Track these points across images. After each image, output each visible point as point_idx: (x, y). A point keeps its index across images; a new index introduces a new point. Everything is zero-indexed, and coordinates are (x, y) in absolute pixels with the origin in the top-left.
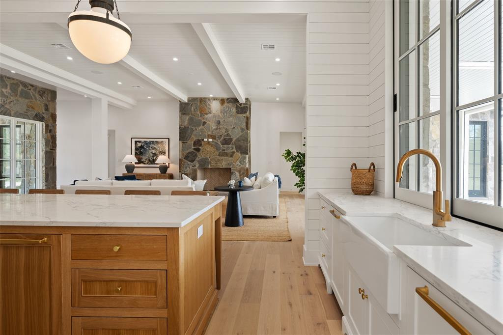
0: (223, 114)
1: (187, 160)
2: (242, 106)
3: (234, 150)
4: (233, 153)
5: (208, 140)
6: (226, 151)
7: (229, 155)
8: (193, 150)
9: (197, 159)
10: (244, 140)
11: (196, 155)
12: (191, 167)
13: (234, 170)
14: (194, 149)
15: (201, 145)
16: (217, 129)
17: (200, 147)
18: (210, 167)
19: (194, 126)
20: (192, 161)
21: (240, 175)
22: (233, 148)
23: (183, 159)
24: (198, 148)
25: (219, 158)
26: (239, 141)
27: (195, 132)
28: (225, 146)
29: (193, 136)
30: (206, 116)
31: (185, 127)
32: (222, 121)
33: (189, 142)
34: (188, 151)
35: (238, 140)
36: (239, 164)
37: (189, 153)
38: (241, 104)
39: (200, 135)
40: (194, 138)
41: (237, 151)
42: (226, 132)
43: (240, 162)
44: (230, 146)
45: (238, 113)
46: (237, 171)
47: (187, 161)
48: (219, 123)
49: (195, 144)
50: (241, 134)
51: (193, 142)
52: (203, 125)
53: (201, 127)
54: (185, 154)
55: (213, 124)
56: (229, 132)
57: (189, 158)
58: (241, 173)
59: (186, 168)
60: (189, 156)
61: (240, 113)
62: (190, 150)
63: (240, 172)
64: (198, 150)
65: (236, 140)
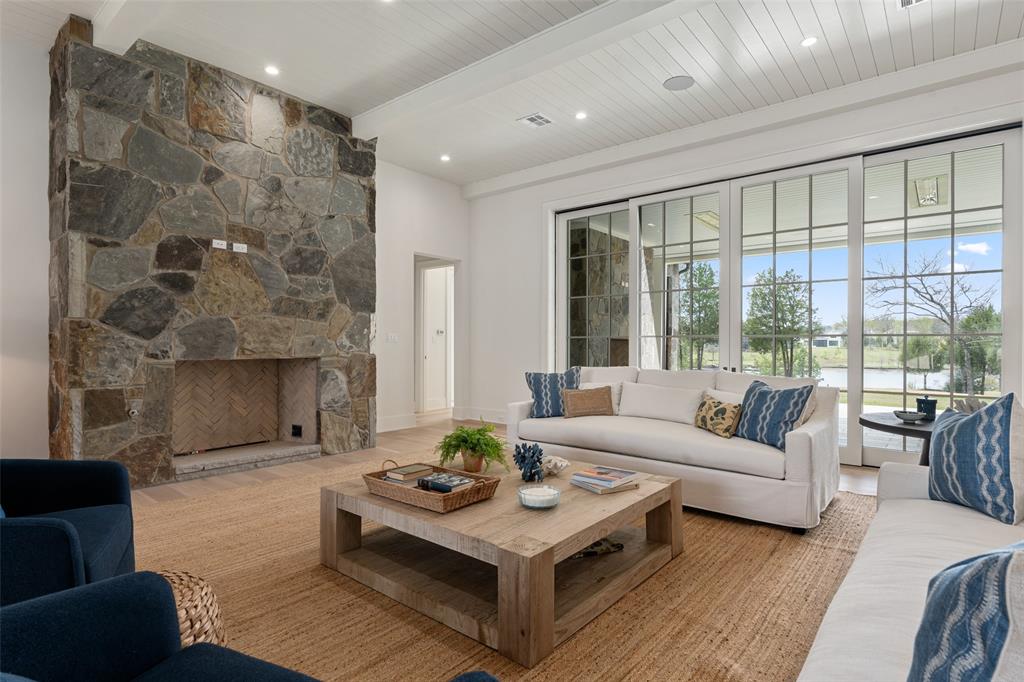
0: (291, 157)
1: (117, 325)
2: (359, 148)
3: (332, 294)
4: (328, 304)
5: (230, 246)
6: (301, 298)
7: (315, 313)
8: (155, 285)
9: (177, 322)
10: (362, 265)
11: (170, 306)
12: (141, 357)
13: (332, 362)
14: (162, 279)
15: (195, 264)
16: (268, 208)
17: (192, 274)
18: (235, 357)
19: (162, 177)
20: (151, 332)
21: (350, 382)
22: (326, 288)
23: (95, 322)
24: (185, 276)
25: (277, 320)
26: (348, 264)
27: (164, 205)
28: (302, 278)
29: (152, 219)
30: (222, 148)
31: (106, 173)
32: (288, 182)
33: (129, 245)
34: (124, 287)
35: (345, 261)
36: (347, 343)
37: (133, 294)
38: (354, 141)
39: (194, 220)
40: (160, 229)
41: (343, 301)
42: (302, 227)
43: (350, 337)
44: (318, 279)
45: (344, 167)
46: (340, 369)
47: (116, 333)
48: (276, 187)
49: (164, 254)
50: (352, 242)
51: (153, 248)
52: (208, 181)
53: (197, 187)
54: (107, 300)
55: (253, 186)
56: (314, 229)
57: (134, 320)
58: (354, 373)
59: (113, 363)
60: (133, 308)
61: (352, 172)
62: (134, 282)
63: (348, 370)
64: (183, 285)
65: (338, 260)
